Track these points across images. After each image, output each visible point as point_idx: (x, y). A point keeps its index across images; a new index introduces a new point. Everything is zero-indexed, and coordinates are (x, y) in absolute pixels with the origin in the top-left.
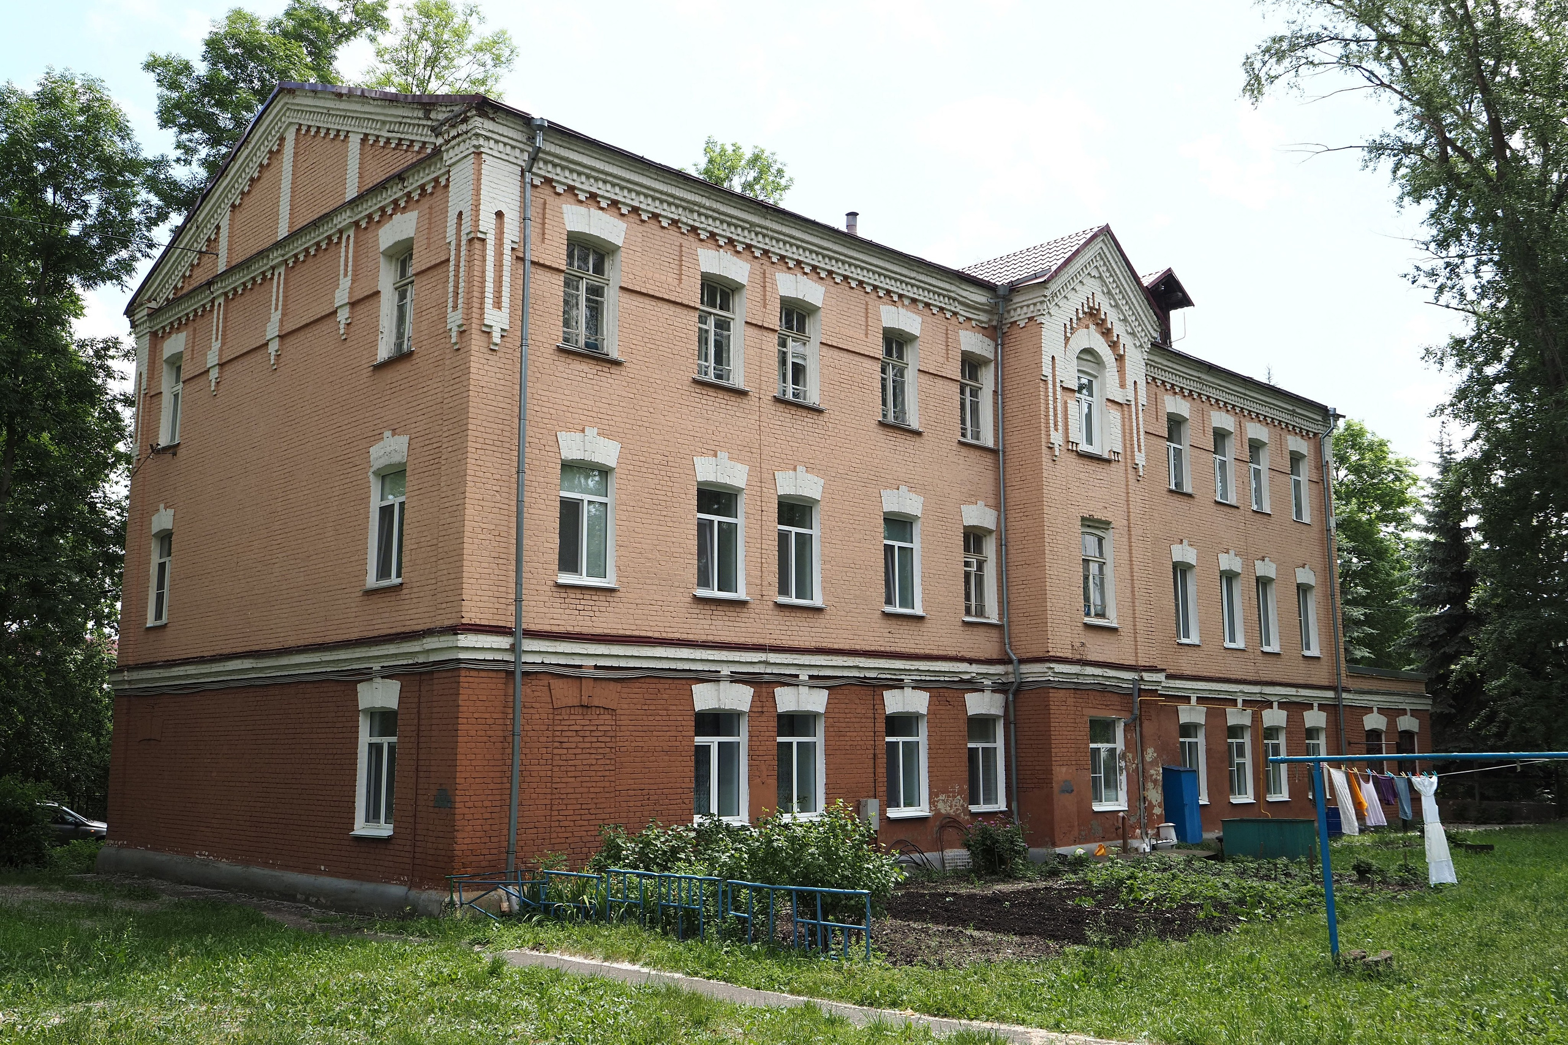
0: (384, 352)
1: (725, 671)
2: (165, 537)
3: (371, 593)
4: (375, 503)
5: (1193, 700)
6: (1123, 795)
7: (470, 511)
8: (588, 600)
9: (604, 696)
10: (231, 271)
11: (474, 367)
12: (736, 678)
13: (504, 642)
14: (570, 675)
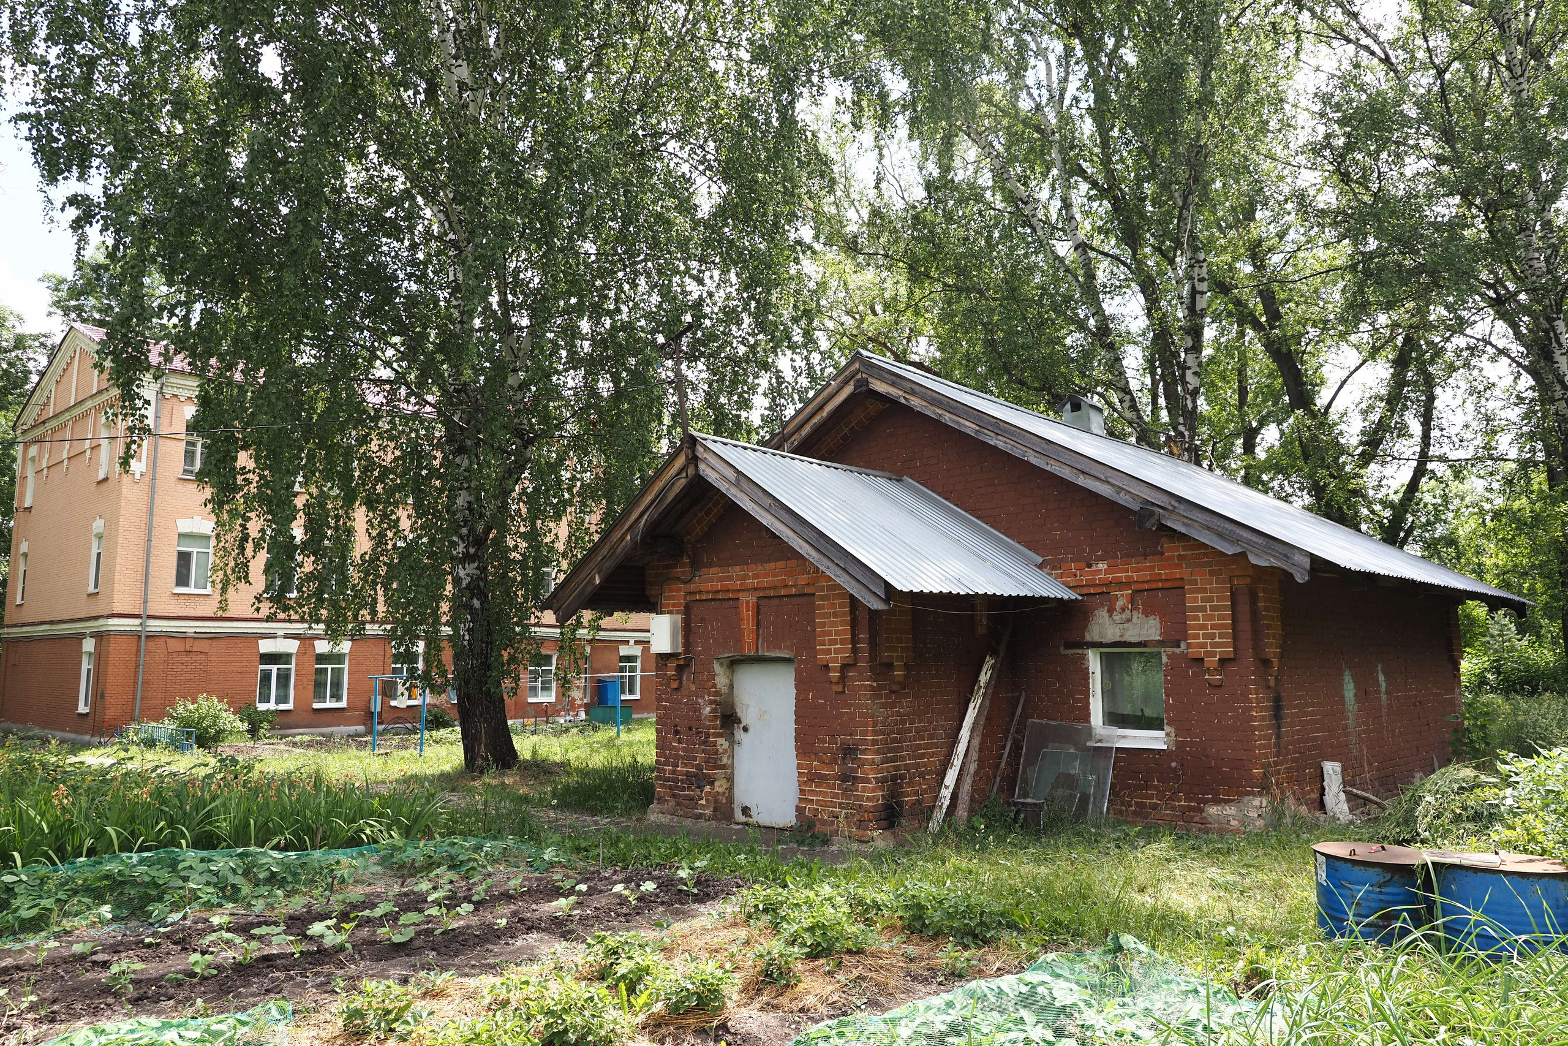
0: (101, 476)
1: (281, 633)
2: (25, 555)
3: (90, 595)
4: (95, 551)
5: (632, 642)
6: (554, 694)
7: (119, 560)
8: (192, 600)
9: (199, 646)
10: (55, 416)
11: (124, 491)
12: (287, 636)
13: (137, 621)
14: (181, 637)
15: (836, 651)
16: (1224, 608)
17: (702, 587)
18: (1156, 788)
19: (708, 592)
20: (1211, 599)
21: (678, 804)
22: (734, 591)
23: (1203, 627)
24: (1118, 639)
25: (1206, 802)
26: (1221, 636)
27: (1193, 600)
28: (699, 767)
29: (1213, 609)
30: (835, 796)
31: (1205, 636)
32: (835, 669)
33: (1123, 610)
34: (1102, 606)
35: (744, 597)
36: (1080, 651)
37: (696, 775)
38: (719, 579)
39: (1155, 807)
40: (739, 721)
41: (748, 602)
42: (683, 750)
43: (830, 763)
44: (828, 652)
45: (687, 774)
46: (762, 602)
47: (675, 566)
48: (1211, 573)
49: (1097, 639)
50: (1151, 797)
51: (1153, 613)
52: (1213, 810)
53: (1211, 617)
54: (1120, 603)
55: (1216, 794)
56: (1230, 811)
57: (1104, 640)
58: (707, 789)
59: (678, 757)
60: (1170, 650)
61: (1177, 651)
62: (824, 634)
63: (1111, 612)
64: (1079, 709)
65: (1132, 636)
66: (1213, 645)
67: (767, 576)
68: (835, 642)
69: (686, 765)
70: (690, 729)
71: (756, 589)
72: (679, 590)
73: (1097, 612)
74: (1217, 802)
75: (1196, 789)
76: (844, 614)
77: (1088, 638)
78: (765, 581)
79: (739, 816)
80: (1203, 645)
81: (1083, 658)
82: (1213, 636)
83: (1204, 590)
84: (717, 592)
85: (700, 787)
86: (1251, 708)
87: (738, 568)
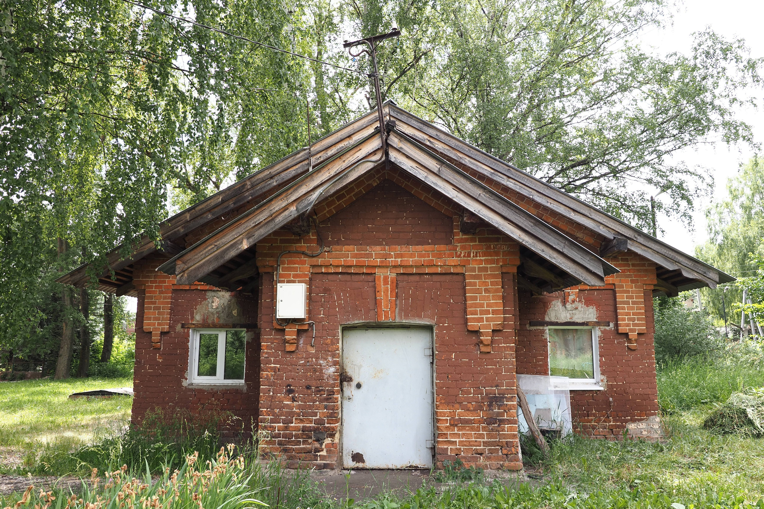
15: (488, 320)
16: (640, 303)
17: (331, 261)
18: (594, 415)
19: (338, 266)
20: (632, 297)
21: (290, 458)
22: (369, 267)
23: (628, 314)
24: (569, 320)
25: (627, 421)
26: (638, 319)
27: (621, 297)
28: (320, 422)
29: (634, 303)
30: (481, 436)
31: (629, 319)
32: (487, 334)
33: (573, 301)
34: (557, 298)
35: (380, 273)
36: (541, 328)
37: (315, 430)
38: (355, 256)
39: (594, 428)
40: (350, 380)
41: (386, 278)
42: (299, 407)
43: (476, 410)
44: (481, 320)
45: (304, 429)
46: (401, 278)
47: (299, 241)
48: (632, 281)
49: (553, 320)
50: (590, 421)
51: (591, 304)
52: (632, 426)
53: (633, 308)
54: (571, 298)
55: (633, 416)
56: (642, 425)
57: (559, 321)
58: (328, 441)
59: (292, 414)
60: (603, 328)
61: (607, 328)
62: (476, 305)
63: (564, 303)
64: (540, 366)
65: (578, 318)
66: (634, 325)
67: (412, 256)
68: (488, 312)
69: (302, 421)
70: (308, 387)
71: (395, 267)
72: (304, 263)
73: (553, 303)
74: (633, 421)
75: (620, 414)
76: (496, 291)
77: (547, 319)
78: (411, 261)
79: (349, 463)
80: (628, 325)
81: (543, 331)
82: (633, 320)
83: (628, 292)
84: (350, 267)
85: (319, 440)
86: (653, 363)
87: (378, 248)
